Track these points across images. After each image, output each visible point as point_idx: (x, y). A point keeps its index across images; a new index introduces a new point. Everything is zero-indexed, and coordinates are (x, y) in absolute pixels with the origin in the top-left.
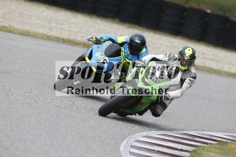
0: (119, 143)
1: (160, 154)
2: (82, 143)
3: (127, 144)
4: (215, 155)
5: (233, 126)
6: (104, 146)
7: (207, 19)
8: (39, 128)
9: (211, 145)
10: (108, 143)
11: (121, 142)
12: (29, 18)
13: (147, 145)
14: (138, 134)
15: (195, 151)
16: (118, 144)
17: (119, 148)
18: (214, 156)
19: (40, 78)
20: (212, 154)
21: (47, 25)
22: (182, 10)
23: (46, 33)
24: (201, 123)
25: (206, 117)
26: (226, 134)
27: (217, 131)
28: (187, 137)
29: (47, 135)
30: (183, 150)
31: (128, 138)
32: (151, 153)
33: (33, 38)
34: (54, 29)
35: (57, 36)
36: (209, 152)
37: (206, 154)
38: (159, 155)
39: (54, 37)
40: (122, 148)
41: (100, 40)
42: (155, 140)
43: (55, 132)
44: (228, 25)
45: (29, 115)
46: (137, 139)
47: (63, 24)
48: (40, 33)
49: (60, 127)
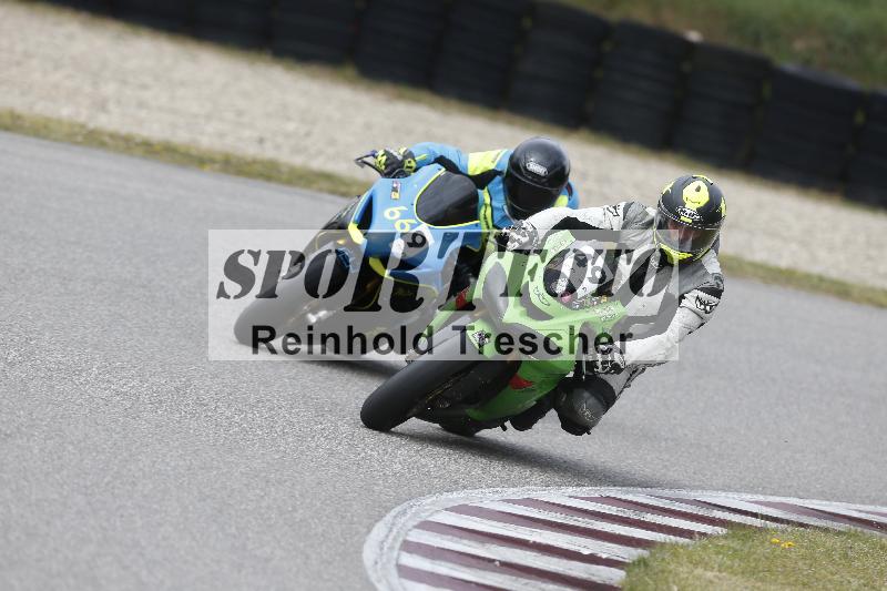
0: (357, 533)
1: (512, 575)
2: (220, 534)
3: (387, 536)
4: (720, 579)
5: (787, 468)
6: (302, 545)
7: (687, 67)
8: (57, 476)
9: (705, 541)
10: (316, 535)
11: (365, 530)
12: (18, 64)
13: (465, 542)
14: (429, 501)
15: (645, 563)
16: (356, 538)
17: (359, 551)
18: (716, 580)
19: (62, 291)
20: (710, 575)
21: (87, 89)
22: (596, 32)
23: (82, 119)
24: (667, 457)
25: (686, 435)
26: (761, 498)
27: (726, 488)
28: (613, 510)
29: (89, 503)
30: (600, 558)
31: (393, 513)
32: (480, 569)
33: (33, 140)
34: (112, 106)
35: (124, 130)
36: (696, 565)
37: (686, 575)
38: (508, 577)
39: (113, 136)
40: (369, 554)
41: (402, 161)
42: (494, 523)
43: (116, 491)
44: (767, 91)
45: (18, 428)
46: (424, 516)
47: (144, 87)
48: (59, 122)
49: (136, 475)
